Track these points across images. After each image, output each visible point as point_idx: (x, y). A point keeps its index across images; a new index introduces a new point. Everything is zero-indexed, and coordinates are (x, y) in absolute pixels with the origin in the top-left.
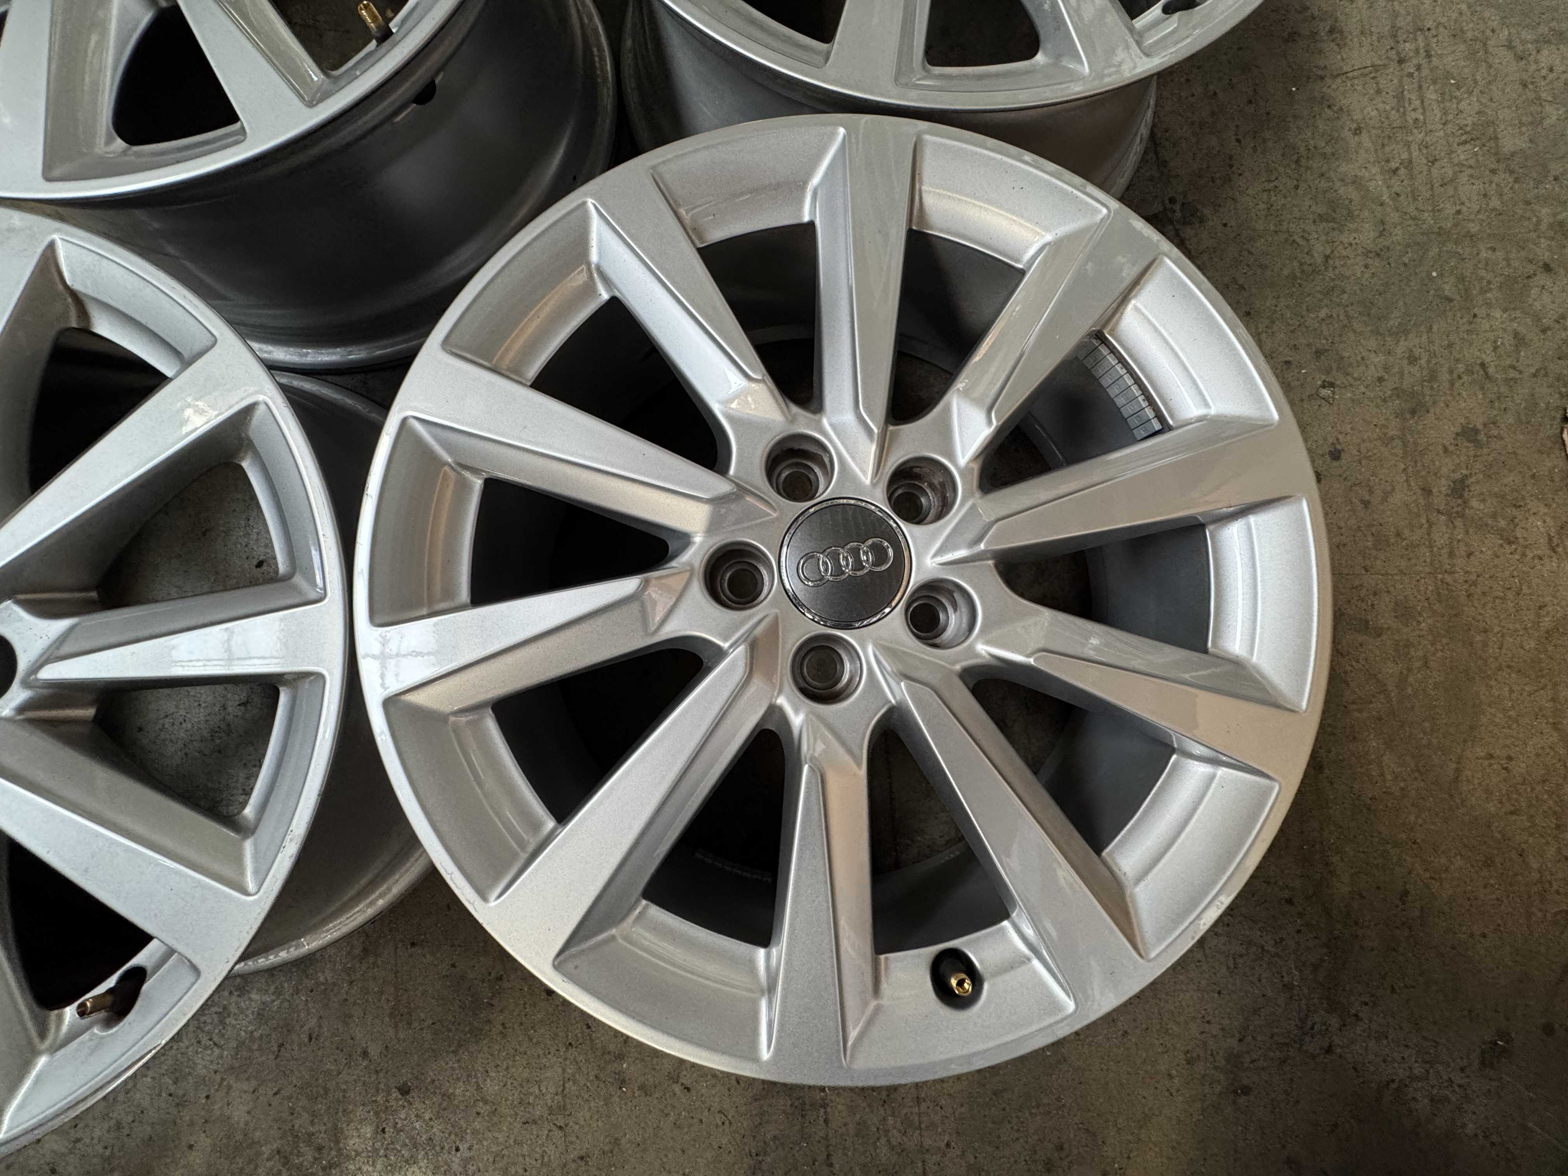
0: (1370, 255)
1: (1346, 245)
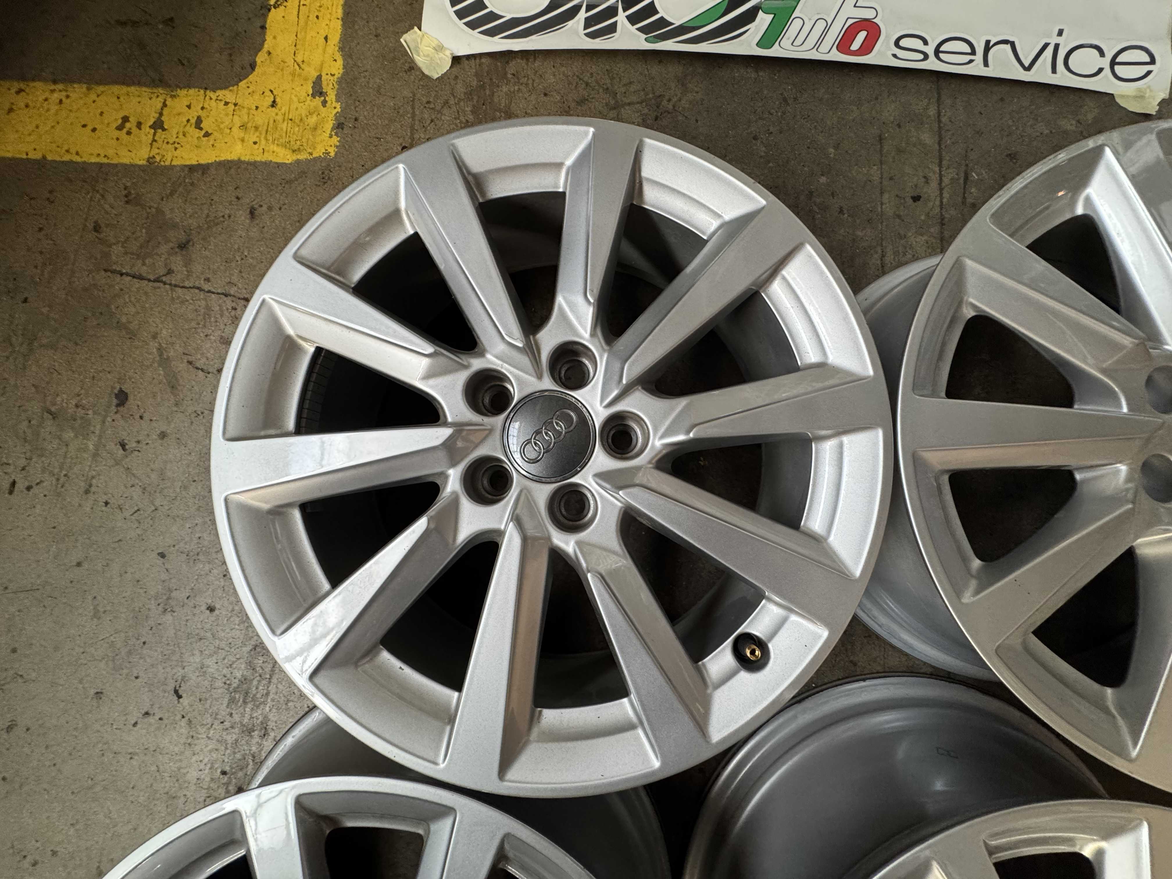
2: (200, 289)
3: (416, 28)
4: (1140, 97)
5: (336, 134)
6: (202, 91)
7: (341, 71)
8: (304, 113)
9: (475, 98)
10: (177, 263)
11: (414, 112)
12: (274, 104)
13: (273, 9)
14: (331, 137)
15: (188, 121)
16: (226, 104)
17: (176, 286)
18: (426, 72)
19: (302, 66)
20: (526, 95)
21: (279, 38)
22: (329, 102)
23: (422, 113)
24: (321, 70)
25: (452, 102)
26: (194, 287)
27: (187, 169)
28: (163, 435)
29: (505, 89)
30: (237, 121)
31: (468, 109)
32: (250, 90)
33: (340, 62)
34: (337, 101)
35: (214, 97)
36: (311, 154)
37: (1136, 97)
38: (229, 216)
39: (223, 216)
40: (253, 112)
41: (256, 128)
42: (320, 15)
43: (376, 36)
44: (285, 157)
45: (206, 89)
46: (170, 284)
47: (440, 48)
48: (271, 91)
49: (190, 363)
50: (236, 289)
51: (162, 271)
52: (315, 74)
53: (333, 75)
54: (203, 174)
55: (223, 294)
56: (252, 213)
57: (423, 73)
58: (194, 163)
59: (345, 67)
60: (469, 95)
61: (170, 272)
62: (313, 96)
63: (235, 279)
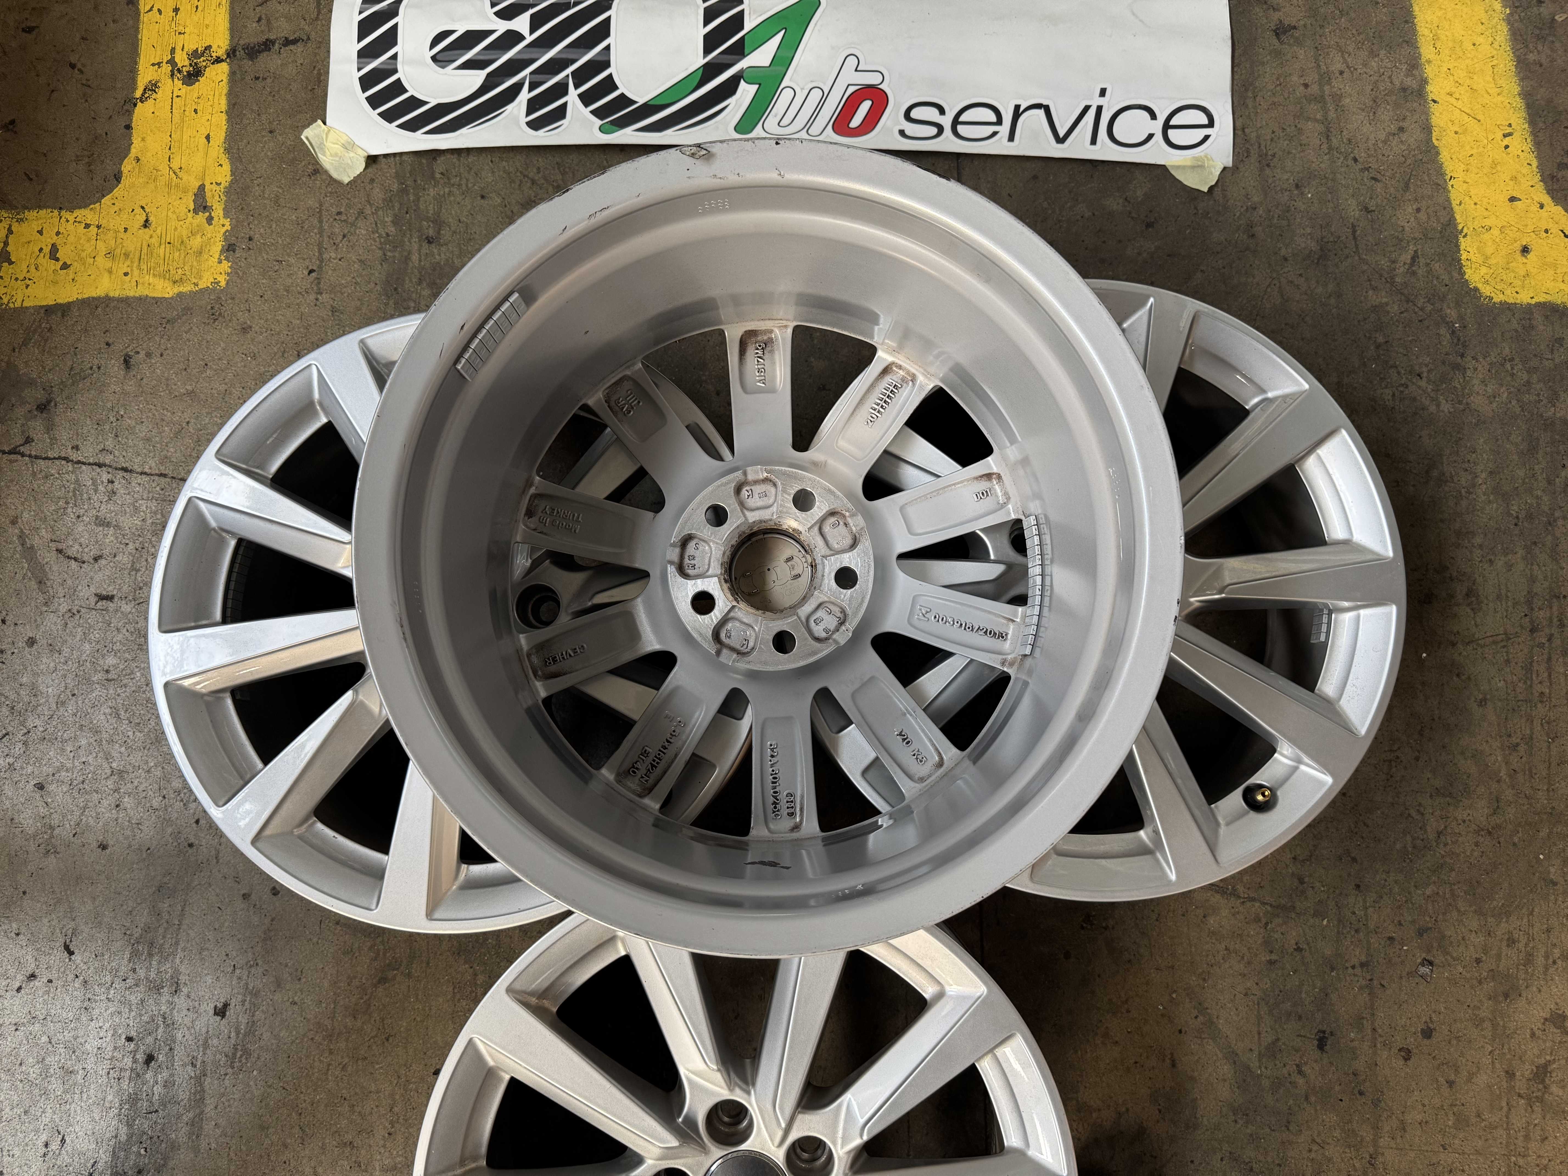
0: (1483, 833)
1: (1460, 821)
2: (66, 459)
3: (319, 122)
4: (1198, 167)
5: (227, 259)
6: (56, 212)
7: (229, 178)
8: (185, 233)
9: (397, 206)
10: (37, 427)
11: (321, 226)
12: (146, 224)
13: (139, 104)
14: (220, 262)
15: (41, 250)
16: (87, 226)
17: (36, 457)
18: (335, 175)
19: (180, 174)
20: (459, 199)
21: (149, 139)
22: (216, 219)
23: (331, 226)
24: (203, 179)
25: (368, 210)
26: (60, 458)
27: (42, 311)
28: (31, 642)
29: (432, 192)
30: (102, 247)
31: (388, 219)
32: (116, 208)
33: (227, 167)
34: (226, 216)
35: (71, 219)
36: (196, 285)
37: (1193, 167)
38: (99, 368)
39: (91, 368)
40: (122, 235)
41: (127, 255)
42: (199, 108)
43: (271, 132)
44: (164, 289)
45: (61, 208)
46: (30, 456)
47: (349, 146)
48: (143, 208)
49: (59, 551)
50: (112, 457)
51: (19, 440)
52: (198, 184)
53: (218, 184)
54: (63, 316)
55: (95, 464)
56: (127, 362)
57: (331, 177)
58: (52, 303)
59: (233, 173)
60: (388, 202)
61: (28, 440)
62: (196, 211)
63: (110, 443)
